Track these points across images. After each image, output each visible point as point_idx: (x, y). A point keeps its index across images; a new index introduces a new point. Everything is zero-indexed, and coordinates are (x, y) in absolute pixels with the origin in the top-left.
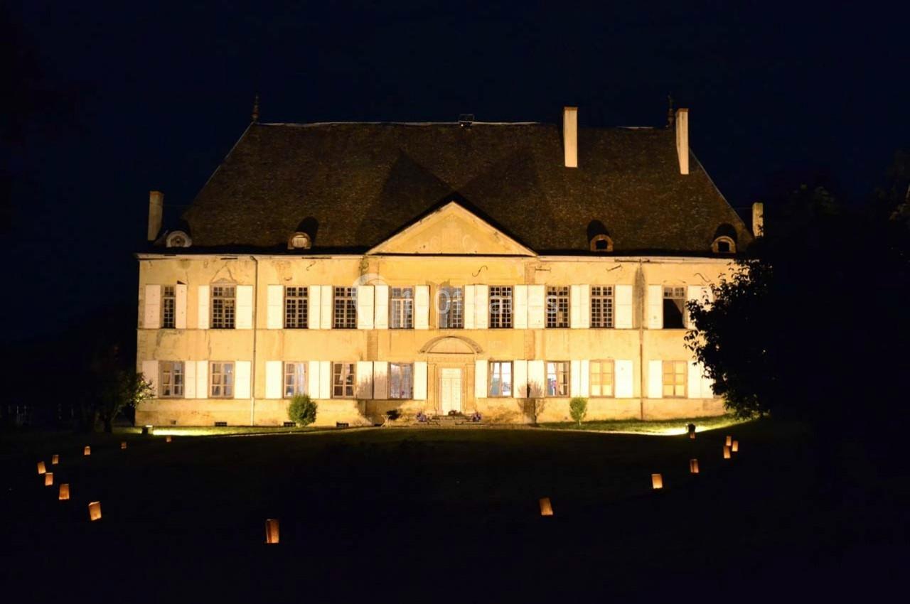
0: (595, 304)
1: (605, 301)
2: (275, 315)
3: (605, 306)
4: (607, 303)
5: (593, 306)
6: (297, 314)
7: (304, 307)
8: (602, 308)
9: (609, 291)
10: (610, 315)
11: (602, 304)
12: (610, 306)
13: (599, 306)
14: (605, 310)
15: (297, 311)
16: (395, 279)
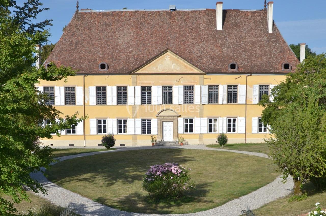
0: (229, 93)
1: (234, 92)
2: (92, 99)
3: (234, 94)
4: (235, 93)
5: (229, 94)
6: (102, 98)
7: (105, 95)
8: (232, 95)
9: (235, 87)
10: (236, 98)
11: (232, 93)
12: (236, 94)
13: (231, 94)
14: (234, 96)
15: (102, 97)
16: (143, 83)
